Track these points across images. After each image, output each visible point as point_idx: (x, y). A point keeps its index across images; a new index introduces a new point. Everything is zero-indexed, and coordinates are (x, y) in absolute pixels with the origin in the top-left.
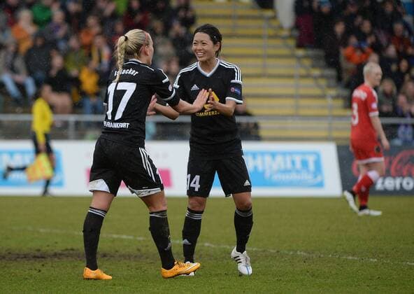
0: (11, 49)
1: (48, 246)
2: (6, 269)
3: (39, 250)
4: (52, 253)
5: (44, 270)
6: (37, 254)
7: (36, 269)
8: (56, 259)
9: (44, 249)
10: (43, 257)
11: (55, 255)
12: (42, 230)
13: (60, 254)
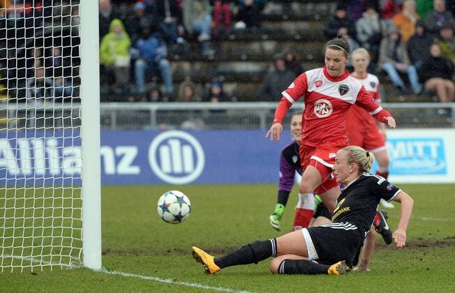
0: (394, 37)
1: (430, 234)
2: (387, 258)
3: (420, 239)
4: (434, 241)
5: (425, 258)
6: (420, 242)
7: (417, 258)
8: (437, 248)
9: (426, 238)
10: (424, 246)
11: (437, 243)
12: (424, 219)
13: (443, 243)
